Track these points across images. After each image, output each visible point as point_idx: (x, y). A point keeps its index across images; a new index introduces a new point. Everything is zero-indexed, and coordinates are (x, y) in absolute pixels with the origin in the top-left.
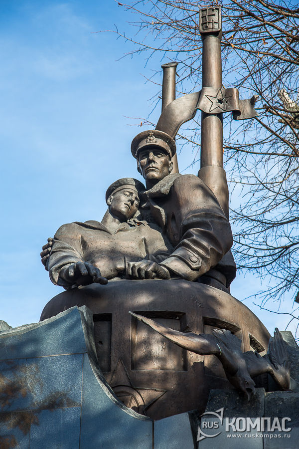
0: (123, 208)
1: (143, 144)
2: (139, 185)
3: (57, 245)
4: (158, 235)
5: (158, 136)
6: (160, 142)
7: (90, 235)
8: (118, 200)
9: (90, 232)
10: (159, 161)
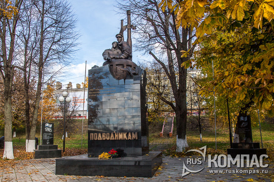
0: (114, 46)
1: (118, 36)
2: (117, 43)
3: (104, 54)
4: (120, 51)
5: (120, 35)
6: (120, 36)
7: (110, 52)
8: (114, 45)
9: (109, 51)
10: (120, 39)
